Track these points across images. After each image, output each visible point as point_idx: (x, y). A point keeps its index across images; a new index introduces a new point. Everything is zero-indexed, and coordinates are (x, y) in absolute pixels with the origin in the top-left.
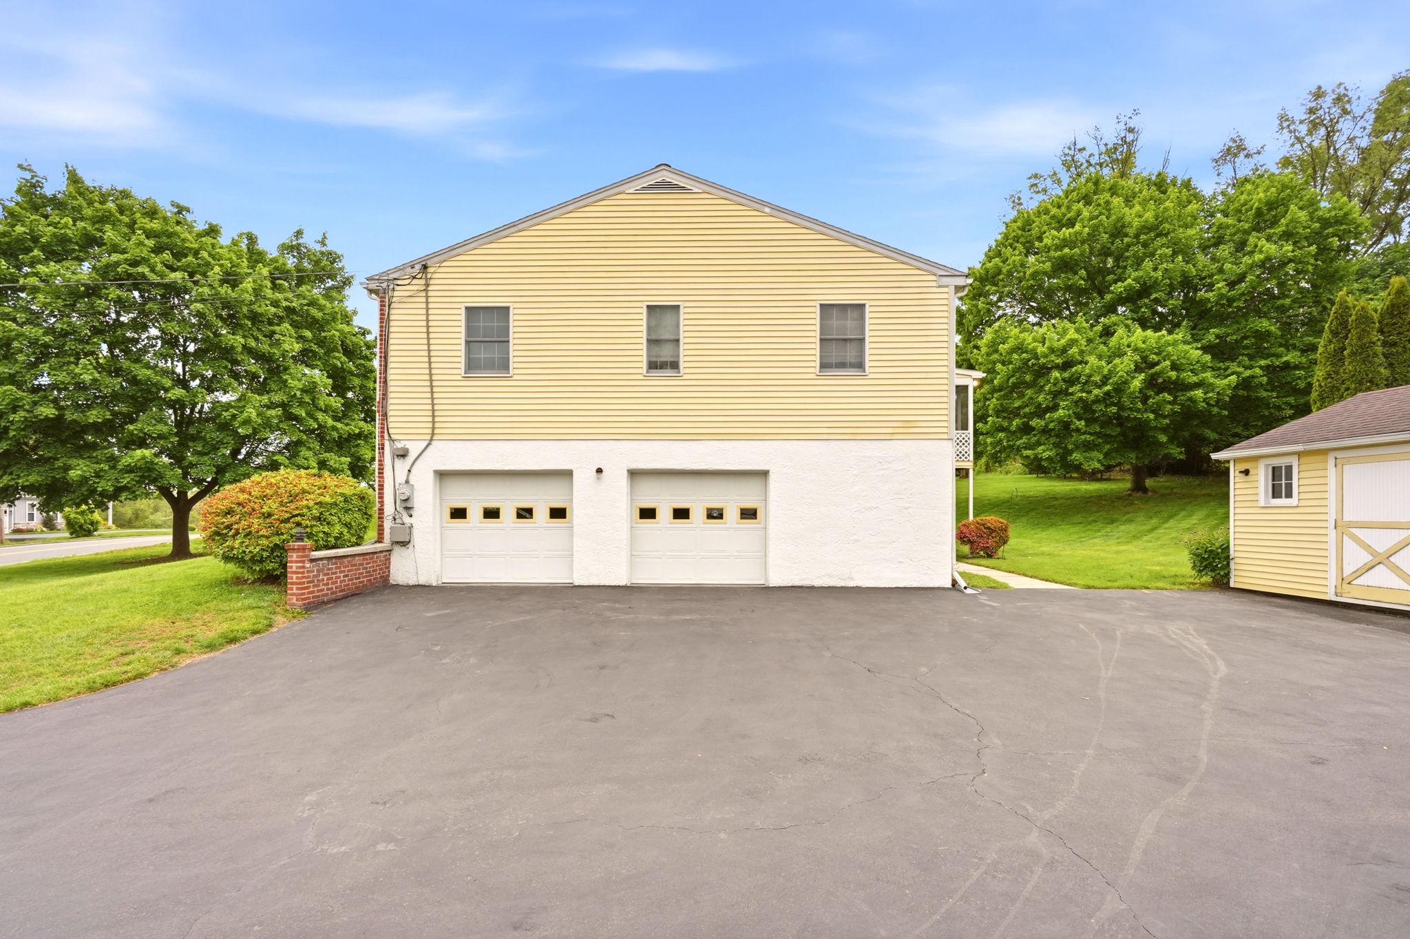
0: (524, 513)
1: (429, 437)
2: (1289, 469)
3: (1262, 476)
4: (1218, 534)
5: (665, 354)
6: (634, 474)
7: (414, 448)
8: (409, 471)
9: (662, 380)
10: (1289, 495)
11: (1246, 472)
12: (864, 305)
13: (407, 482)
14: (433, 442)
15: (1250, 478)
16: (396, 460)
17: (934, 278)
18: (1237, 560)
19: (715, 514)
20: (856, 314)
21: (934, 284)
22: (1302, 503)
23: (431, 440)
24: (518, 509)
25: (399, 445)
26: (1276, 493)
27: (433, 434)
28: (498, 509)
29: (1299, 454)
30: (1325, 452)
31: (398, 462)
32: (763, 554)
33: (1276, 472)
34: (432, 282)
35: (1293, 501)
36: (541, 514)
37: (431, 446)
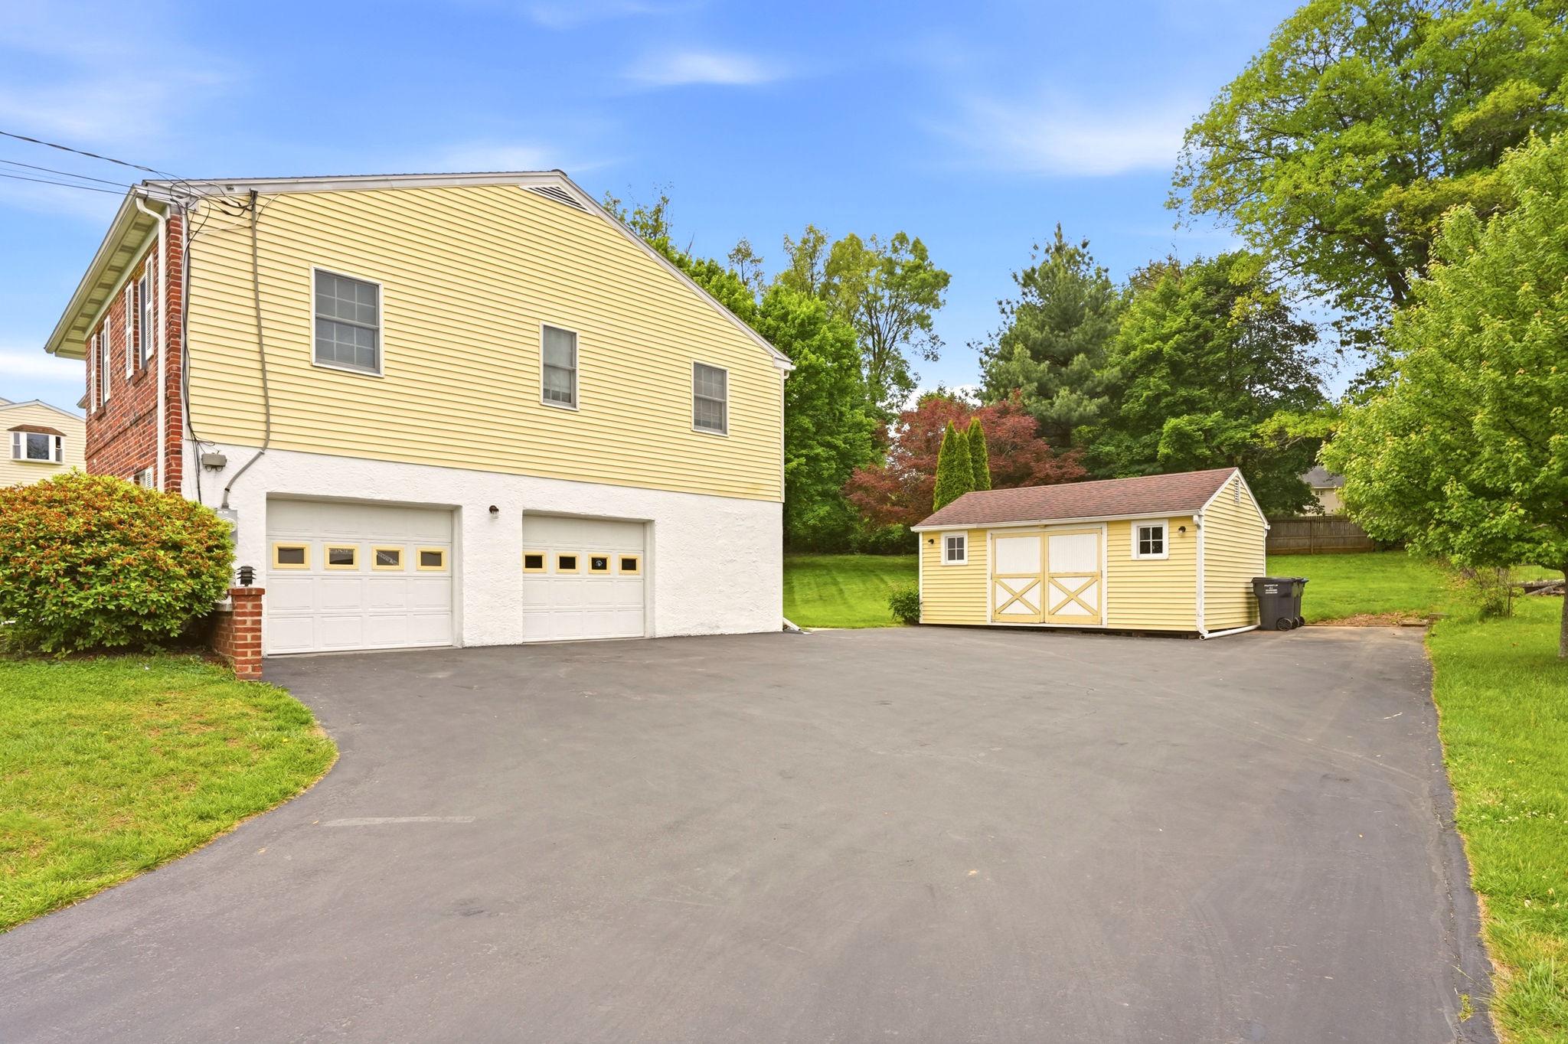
0: (387, 558)
1: (261, 444)
2: (961, 541)
3: (942, 546)
4: (912, 588)
5: (560, 383)
6: (529, 515)
7: (236, 458)
8: (227, 490)
9: (557, 413)
10: (961, 557)
11: (932, 541)
12: (725, 371)
13: (225, 506)
14: (267, 452)
15: (935, 545)
16: (204, 473)
17: (770, 359)
18: (925, 604)
19: (599, 564)
20: (719, 377)
21: (770, 364)
22: (970, 563)
23: (265, 448)
24: (379, 552)
25: (208, 450)
26: (951, 556)
27: (267, 440)
28: (352, 551)
29: (969, 531)
30: (985, 530)
31: (207, 477)
32: (641, 606)
33: (951, 542)
34: (261, 219)
35: (964, 562)
36: (410, 559)
37: (262, 458)
